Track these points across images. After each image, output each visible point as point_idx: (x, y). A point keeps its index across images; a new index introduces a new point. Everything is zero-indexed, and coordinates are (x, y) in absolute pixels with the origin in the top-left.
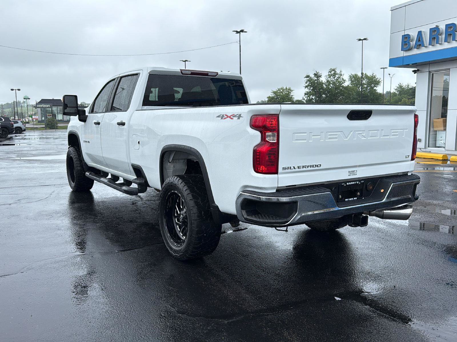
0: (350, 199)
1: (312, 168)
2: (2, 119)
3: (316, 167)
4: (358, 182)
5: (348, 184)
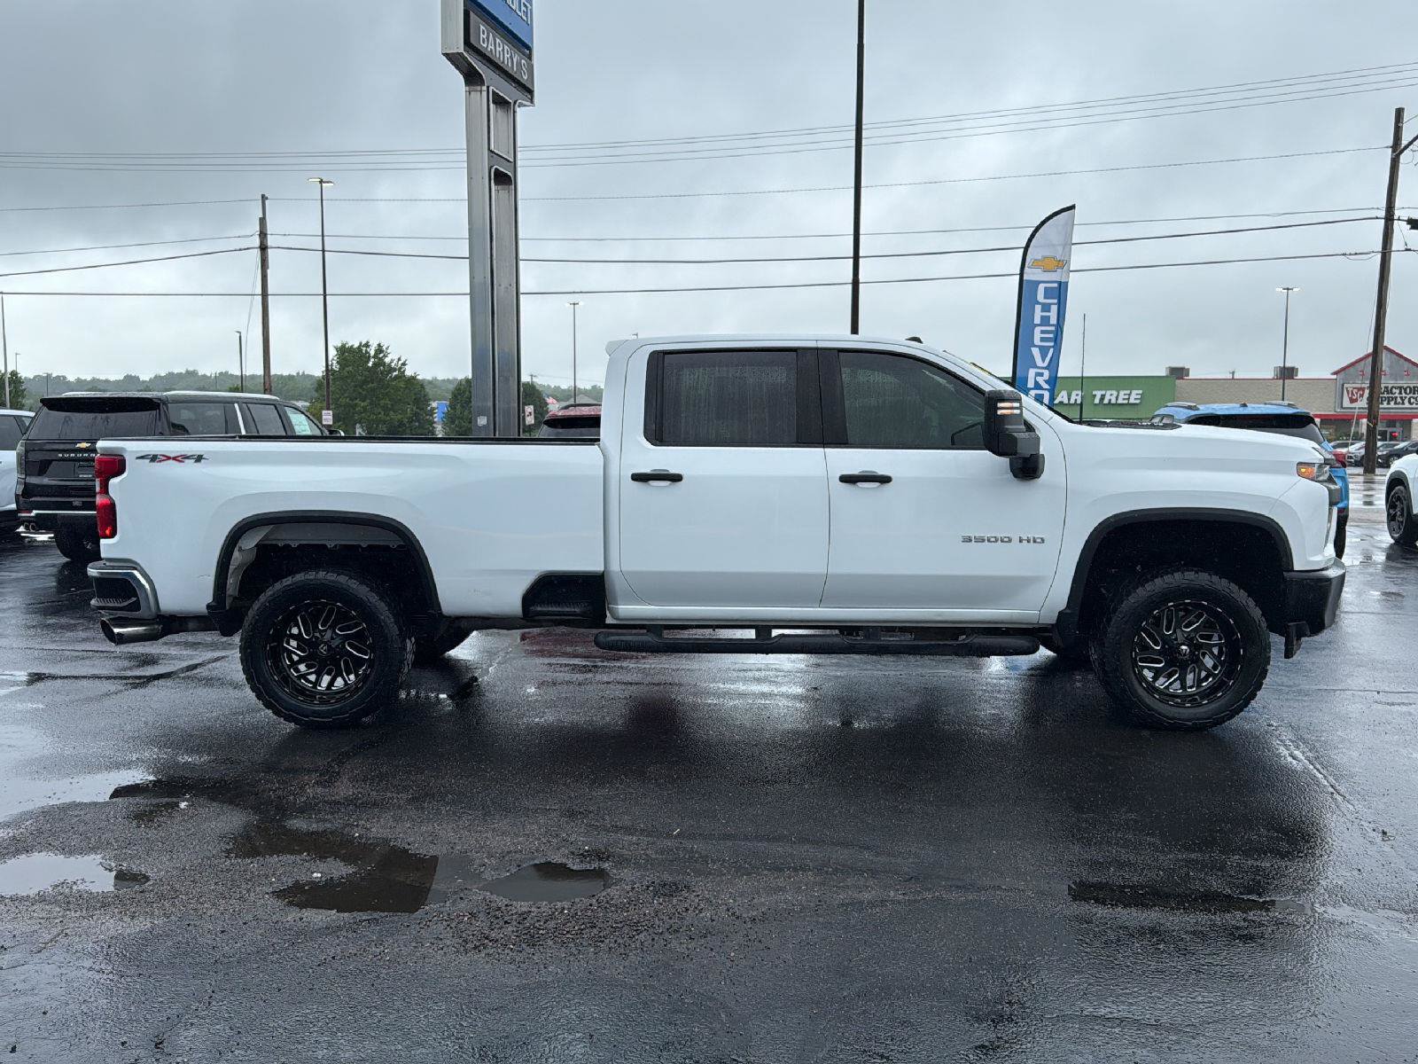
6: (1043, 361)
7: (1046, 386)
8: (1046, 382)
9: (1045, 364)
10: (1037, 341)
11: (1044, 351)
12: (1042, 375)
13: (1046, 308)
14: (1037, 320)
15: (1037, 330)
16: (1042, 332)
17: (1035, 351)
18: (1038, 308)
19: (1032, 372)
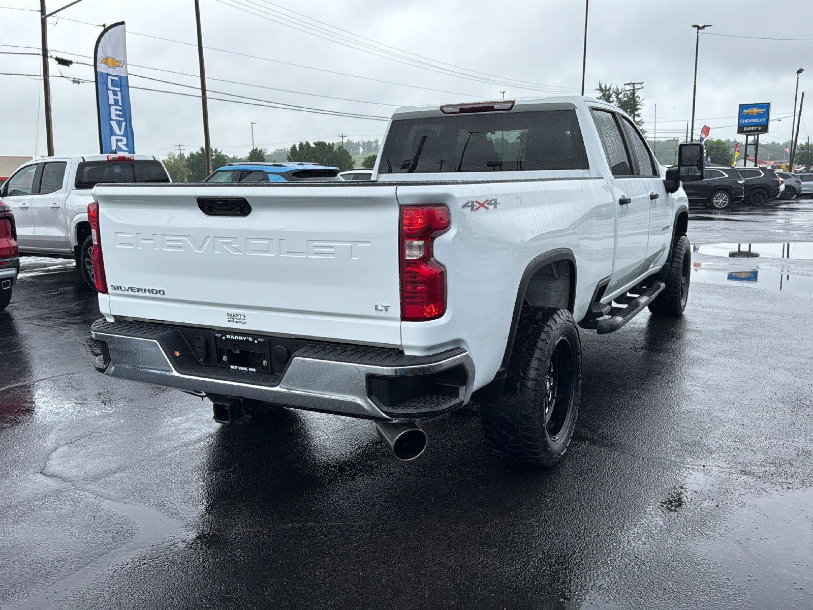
0: (250, 369)
1: (151, 295)
2: (761, 172)
3: (158, 294)
4: (250, 339)
5: (228, 337)
6: (120, 130)
7: (125, 148)
8: (125, 145)
9: (122, 133)
10: (113, 117)
11: (119, 123)
12: (121, 140)
13: (115, 93)
14: (112, 102)
15: (113, 108)
16: (116, 110)
17: (114, 124)
18: (110, 93)
19: (114, 139)
